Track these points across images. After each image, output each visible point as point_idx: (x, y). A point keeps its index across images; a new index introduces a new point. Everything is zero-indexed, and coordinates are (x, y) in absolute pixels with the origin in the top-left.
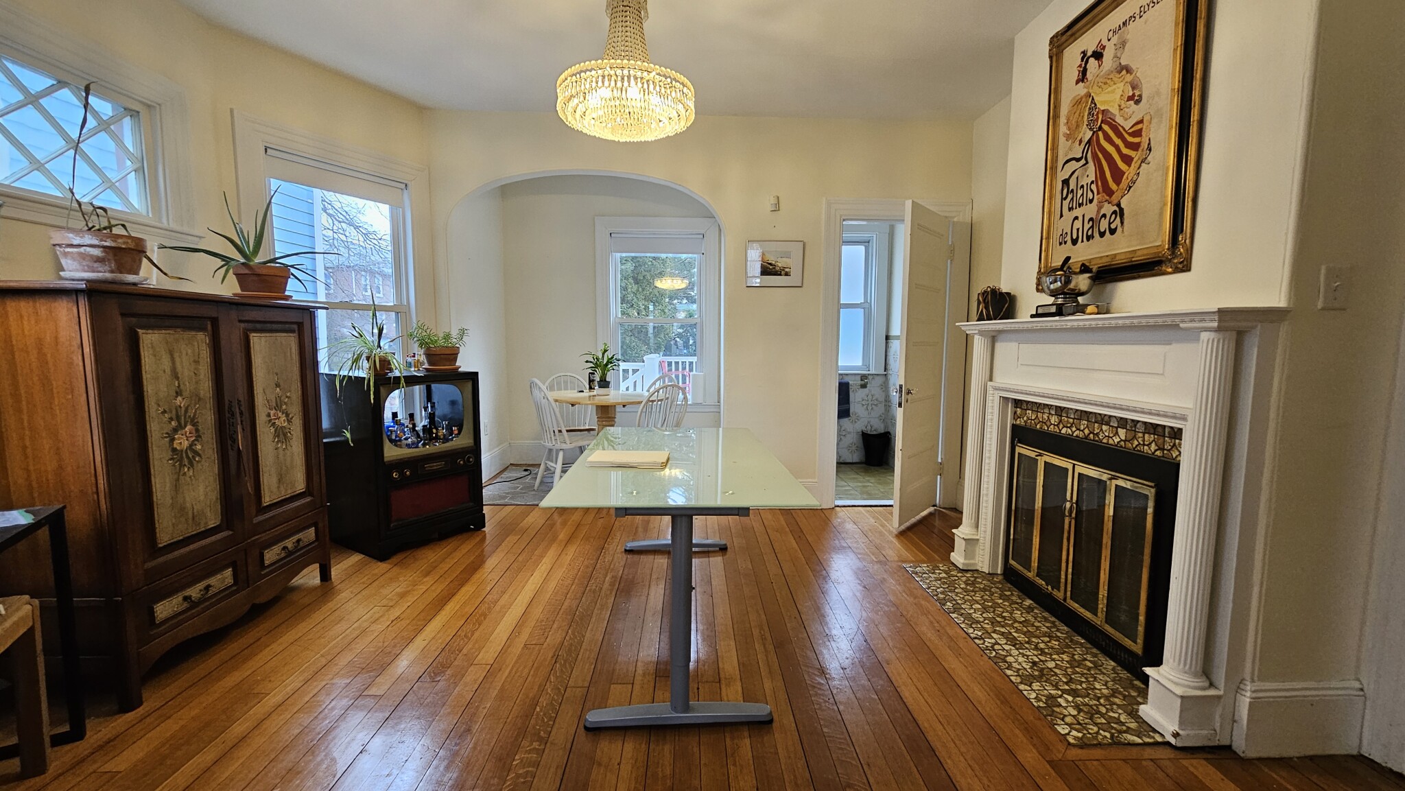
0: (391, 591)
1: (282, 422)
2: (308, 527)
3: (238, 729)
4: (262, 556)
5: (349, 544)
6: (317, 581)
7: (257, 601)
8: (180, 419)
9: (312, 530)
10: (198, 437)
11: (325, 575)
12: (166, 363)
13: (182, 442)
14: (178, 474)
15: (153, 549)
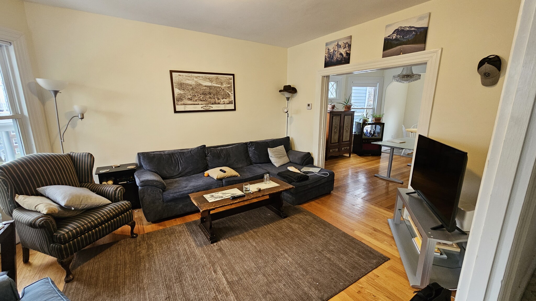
0: (359, 159)
1: (347, 129)
2: (348, 146)
3: (336, 165)
4: (342, 149)
5: (354, 152)
6: (349, 156)
7: (341, 155)
8: (336, 128)
9: (349, 147)
10: (337, 130)
11: (350, 156)
12: (335, 121)
13: (335, 131)
14: (334, 134)
15: (331, 143)
